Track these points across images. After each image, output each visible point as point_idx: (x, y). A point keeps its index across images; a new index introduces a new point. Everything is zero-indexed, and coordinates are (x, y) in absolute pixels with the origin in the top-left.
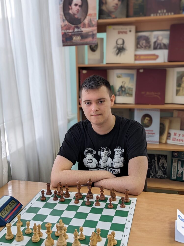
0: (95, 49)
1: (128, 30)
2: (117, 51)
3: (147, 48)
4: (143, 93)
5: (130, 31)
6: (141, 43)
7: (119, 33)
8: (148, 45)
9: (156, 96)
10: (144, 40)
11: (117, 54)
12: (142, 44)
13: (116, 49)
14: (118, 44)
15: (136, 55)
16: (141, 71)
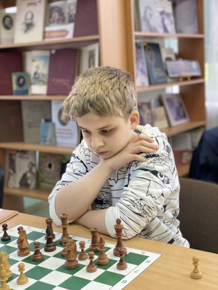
0: (9, 26)
2: (26, 28)
3: (60, 21)
4: (54, 80)
5: (40, 2)
6: (53, 16)
8: (62, 18)
9: (65, 84)
10: (57, 11)
11: (26, 31)
12: (55, 17)
13: (24, 26)
14: (27, 19)
15: (44, 32)
16: (53, 52)
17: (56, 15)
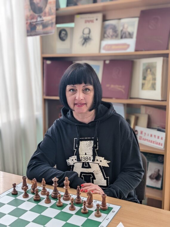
0: (64, 38)
1: (95, 19)
2: (84, 41)
3: (114, 37)
4: (108, 86)
5: (97, 20)
6: (107, 33)
7: (86, 22)
8: (115, 34)
9: (120, 89)
10: (111, 28)
11: (83, 44)
12: (109, 33)
13: (82, 39)
14: (85, 34)
16: (107, 62)
17: (110, 32)
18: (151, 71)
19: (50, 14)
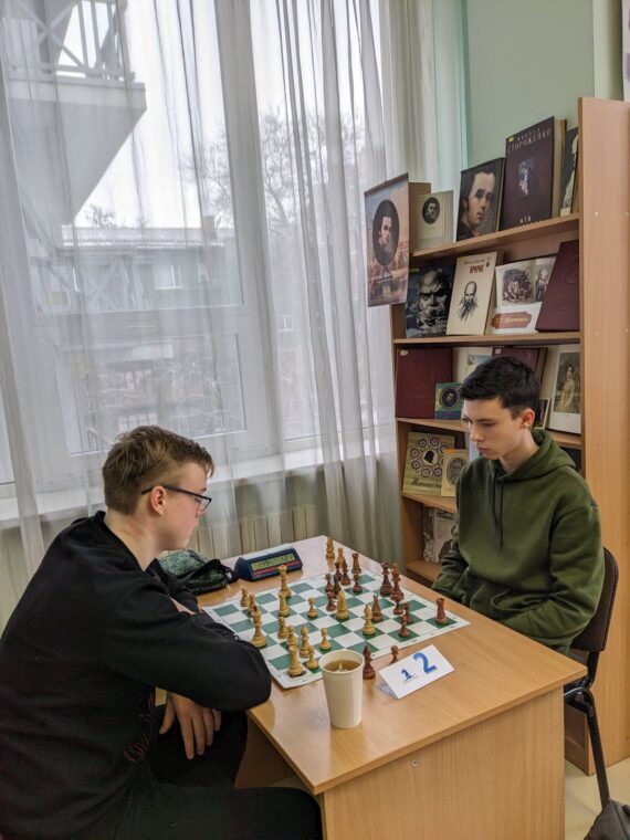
1: (485, 263)
3: (522, 298)
5: (488, 265)
6: (510, 289)
8: (525, 292)
10: (516, 279)
12: (513, 290)
13: (462, 305)
14: (467, 295)
18: (572, 371)
19: (400, 267)
